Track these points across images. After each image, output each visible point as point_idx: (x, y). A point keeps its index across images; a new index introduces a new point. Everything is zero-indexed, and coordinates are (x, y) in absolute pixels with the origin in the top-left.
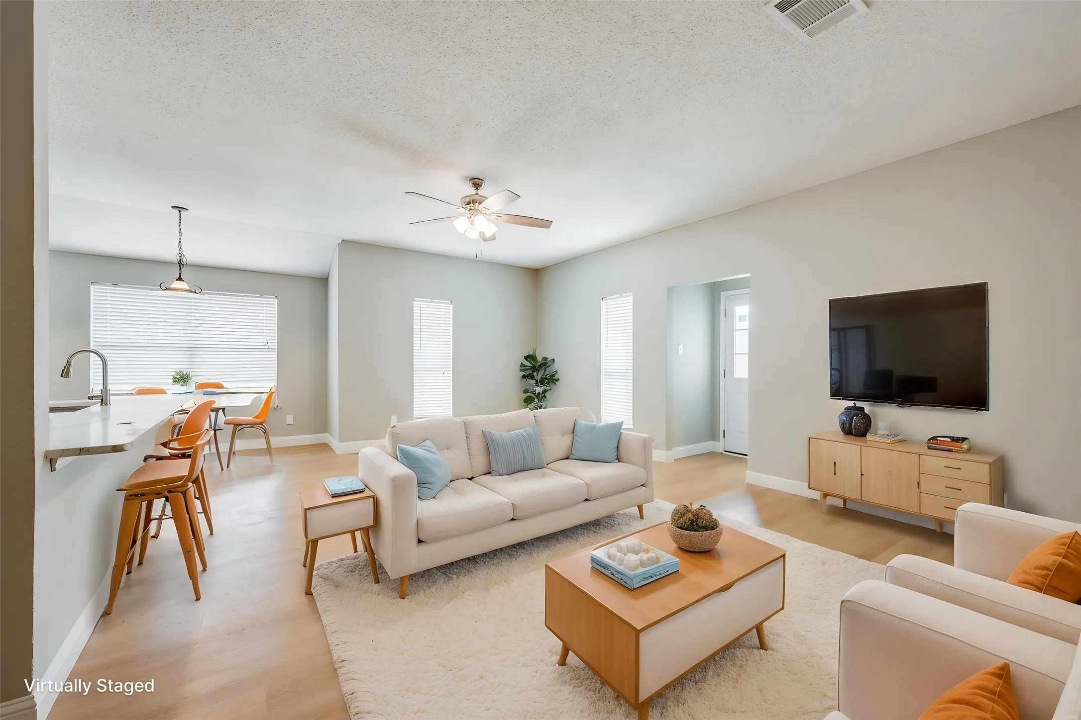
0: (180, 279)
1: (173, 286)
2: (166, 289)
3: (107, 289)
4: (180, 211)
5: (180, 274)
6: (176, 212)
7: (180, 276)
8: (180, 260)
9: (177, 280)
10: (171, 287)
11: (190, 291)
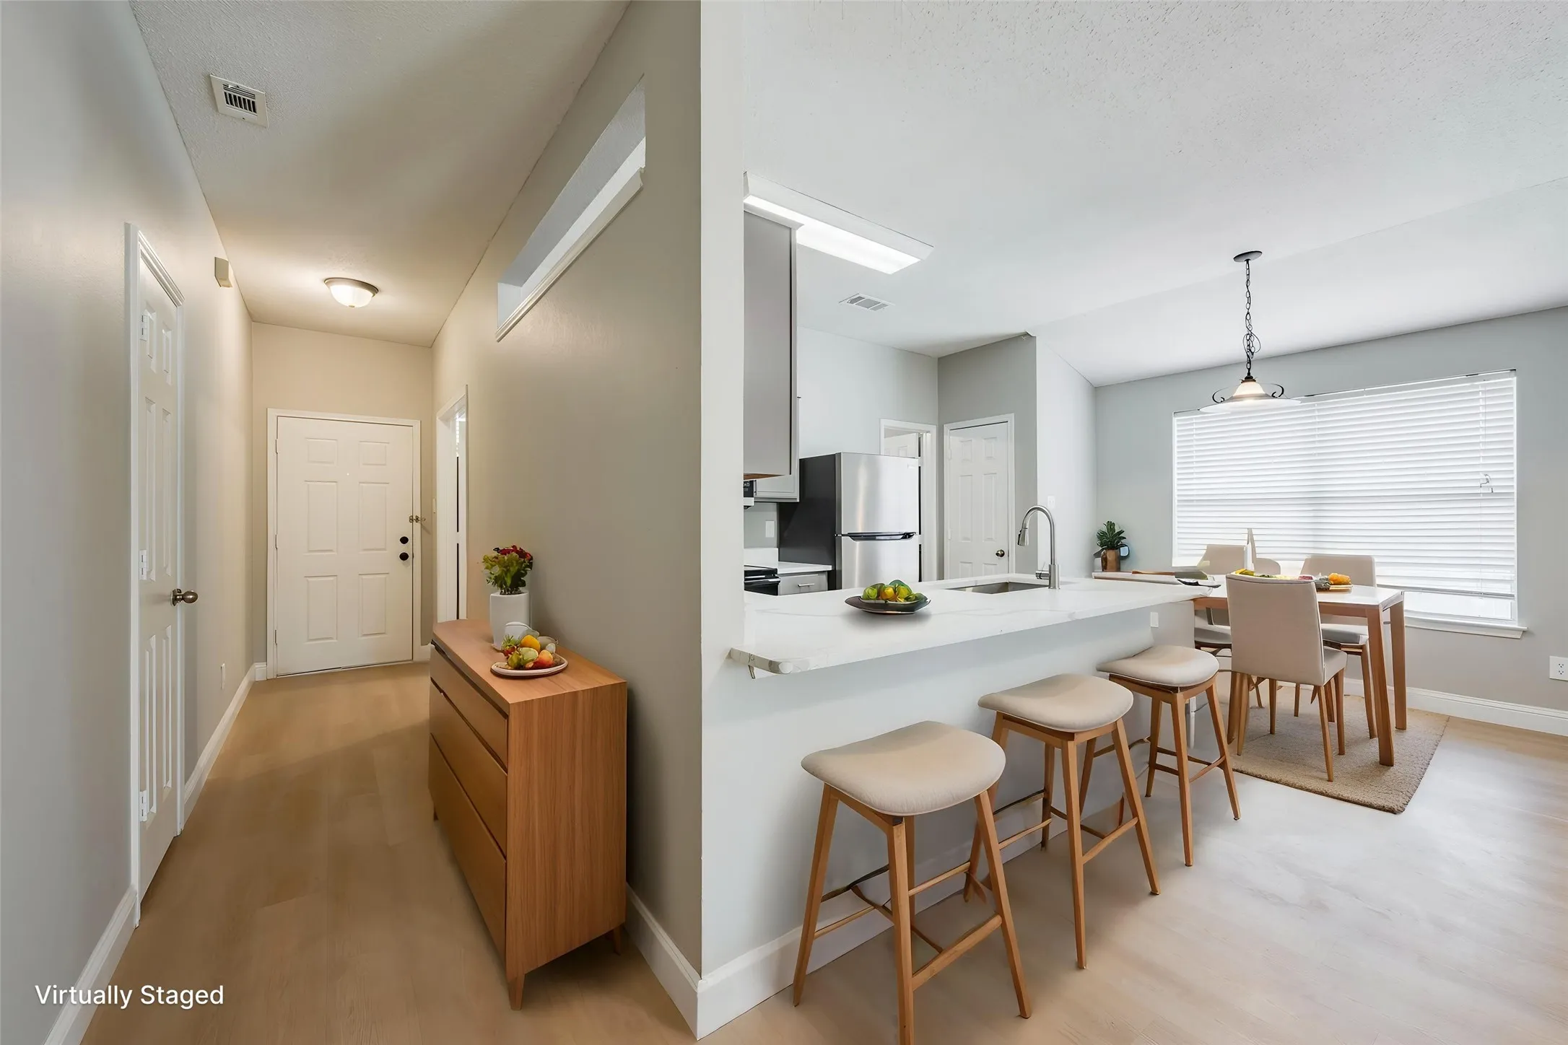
0: (1249, 378)
1: (1237, 393)
2: (1224, 400)
3: (1192, 419)
4: (1247, 261)
5: (1249, 369)
6: (1242, 264)
7: (1249, 374)
8: (1249, 345)
9: (1243, 382)
10: (1234, 395)
11: (1266, 396)
